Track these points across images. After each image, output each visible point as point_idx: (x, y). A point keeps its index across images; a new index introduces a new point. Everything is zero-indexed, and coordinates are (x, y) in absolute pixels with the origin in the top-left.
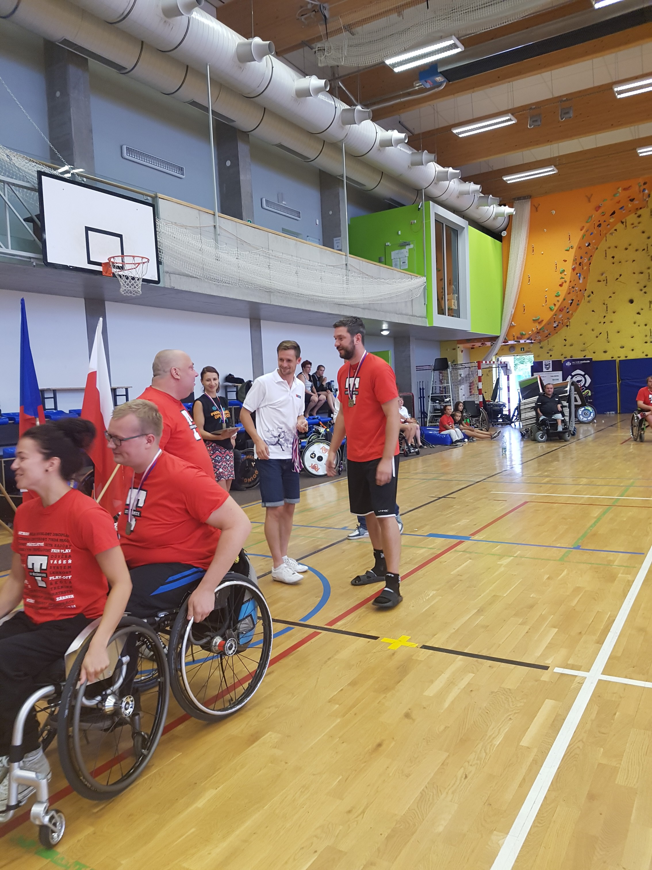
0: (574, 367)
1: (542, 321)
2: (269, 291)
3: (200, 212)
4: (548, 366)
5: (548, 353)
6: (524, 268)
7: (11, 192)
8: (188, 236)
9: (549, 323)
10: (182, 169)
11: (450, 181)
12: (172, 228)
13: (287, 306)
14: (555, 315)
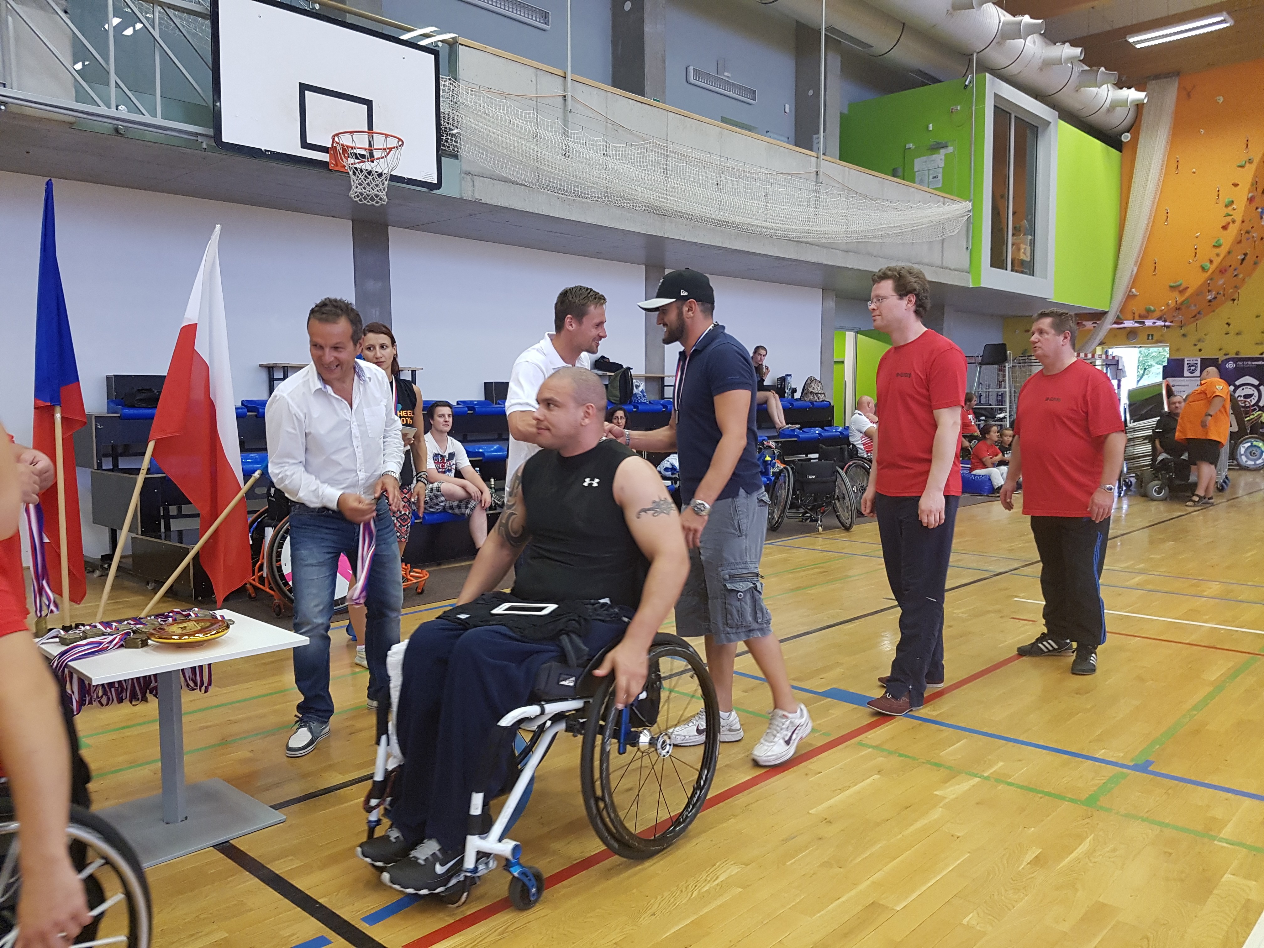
0: (1241, 372)
1: (1187, 288)
2: (663, 214)
3: (539, 72)
4: (1192, 368)
5: (1195, 345)
6: (1158, 196)
7: (166, 18)
8: (507, 110)
9: (1198, 293)
10: (546, 15)
11: (1025, 39)
12: (479, 96)
13: (695, 241)
14: (1211, 279)
